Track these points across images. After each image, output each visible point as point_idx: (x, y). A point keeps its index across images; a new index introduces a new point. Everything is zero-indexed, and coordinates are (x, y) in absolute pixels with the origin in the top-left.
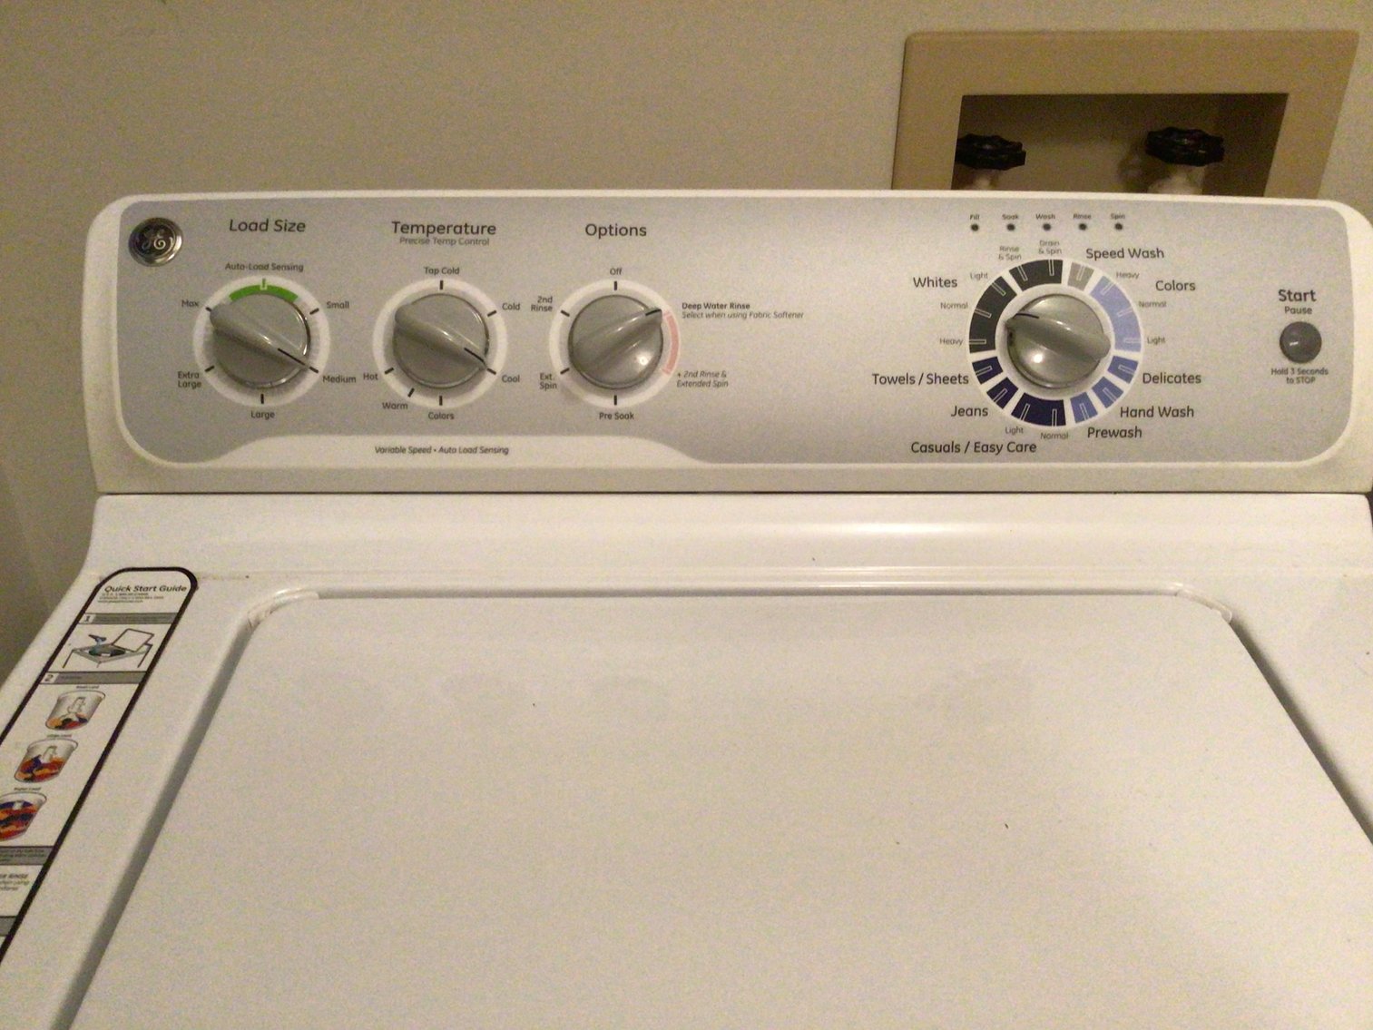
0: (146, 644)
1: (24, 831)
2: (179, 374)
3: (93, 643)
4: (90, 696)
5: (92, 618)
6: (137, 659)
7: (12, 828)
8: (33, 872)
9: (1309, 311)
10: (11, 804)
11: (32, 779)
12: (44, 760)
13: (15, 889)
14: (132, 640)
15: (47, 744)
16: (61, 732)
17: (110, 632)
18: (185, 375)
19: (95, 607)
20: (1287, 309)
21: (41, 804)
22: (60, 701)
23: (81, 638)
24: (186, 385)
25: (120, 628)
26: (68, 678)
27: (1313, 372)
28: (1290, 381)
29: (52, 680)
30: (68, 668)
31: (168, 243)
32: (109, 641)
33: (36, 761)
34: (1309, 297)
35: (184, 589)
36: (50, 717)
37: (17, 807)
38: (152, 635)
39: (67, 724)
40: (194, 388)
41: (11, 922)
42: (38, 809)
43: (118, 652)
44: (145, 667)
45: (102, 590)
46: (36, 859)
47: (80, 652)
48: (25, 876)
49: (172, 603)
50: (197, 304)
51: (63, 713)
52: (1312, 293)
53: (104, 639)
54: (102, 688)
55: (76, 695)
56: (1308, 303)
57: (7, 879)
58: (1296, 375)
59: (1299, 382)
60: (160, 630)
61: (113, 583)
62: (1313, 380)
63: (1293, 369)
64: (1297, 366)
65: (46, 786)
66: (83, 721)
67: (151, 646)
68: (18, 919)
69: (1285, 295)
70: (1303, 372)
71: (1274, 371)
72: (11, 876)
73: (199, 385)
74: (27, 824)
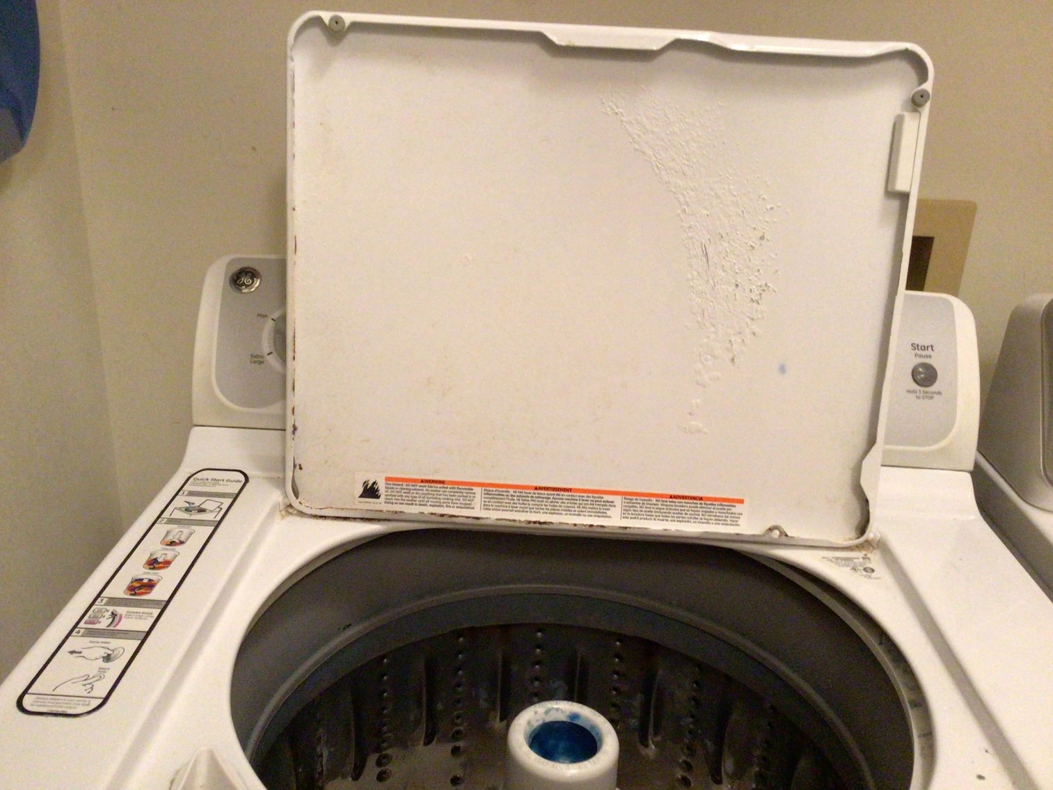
0: (219, 507)
1: (149, 593)
2: (252, 355)
3: (187, 505)
4: (186, 531)
5: (186, 493)
6: (215, 514)
7: (143, 591)
8: (156, 612)
9: (930, 357)
10: (142, 579)
11: (154, 568)
12: (160, 560)
13: (146, 619)
14: (210, 505)
15: (161, 553)
16: (168, 547)
17: (197, 501)
18: (255, 356)
19: (187, 488)
20: (916, 355)
21: (159, 581)
22: (168, 533)
23: (180, 502)
24: (255, 362)
25: (204, 499)
26: (171, 521)
27: (934, 393)
28: (918, 398)
29: (163, 522)
30: (172, 517)
31: (253, 282)
32: (197, 504)
33: (155, 561)
34: (930, 349)
35: (241, 482)
36: (164, 538)
37: (145, 581)
38: (222, 503)
39: (172, 543)
40: (260, 364)
41: (145, 634)
42: (158, 582)
43: (202, 511)
44: (218, 518)
45: (192, 479)
46: (158, 606)
47: (180, 509)
48: (151, 614)
49: (235, 488)
50: (266, 316)
51: (170, 538)
52: (932, 346)
53: (193, 504)
54: (193, 527)
55: (178, 530)
56: (929, 352)
57: (141, 614)
58: (922, 394)
59: (924, 398)
60: (228, 502)
61: (199, 476)
62: (932, 398)
63: (920, 391)
64: (922, 389)
65: (162, 572)
66: (182, 543)
67: (221, 509)
68: (148, 633)
69: (915, 347)
70: (927, 392)
71: (909, 391)
72: (143, 613)
73: (262, 362)
74: (152, 590)
